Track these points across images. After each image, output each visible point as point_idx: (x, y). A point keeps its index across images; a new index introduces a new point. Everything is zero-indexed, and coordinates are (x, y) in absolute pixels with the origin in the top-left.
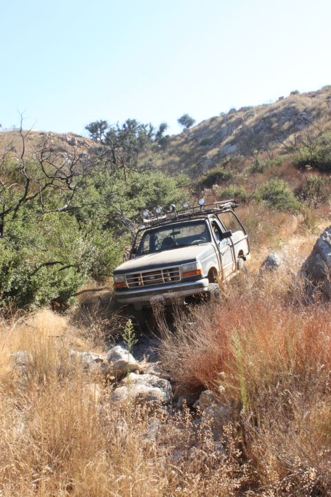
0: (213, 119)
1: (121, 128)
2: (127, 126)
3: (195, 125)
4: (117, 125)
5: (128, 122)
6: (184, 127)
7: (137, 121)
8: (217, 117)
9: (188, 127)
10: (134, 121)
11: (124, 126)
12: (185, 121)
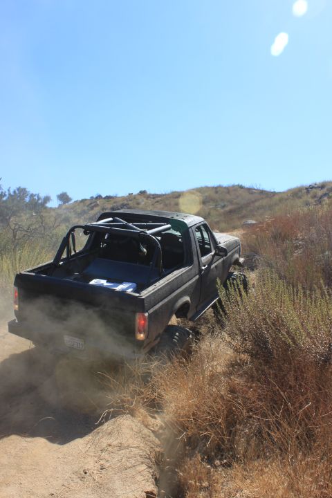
0: (83, 201)
1: (12, 193)
2: (17, 192)
3: (70, 203)
4: (9, 190)
5: (18, 189)
6: (60, 203)
7: (27, 190)
8: (86, 200)
9: (64, 203)
10: (25, 189)
11: (15, 192)
12: (64, 197)
